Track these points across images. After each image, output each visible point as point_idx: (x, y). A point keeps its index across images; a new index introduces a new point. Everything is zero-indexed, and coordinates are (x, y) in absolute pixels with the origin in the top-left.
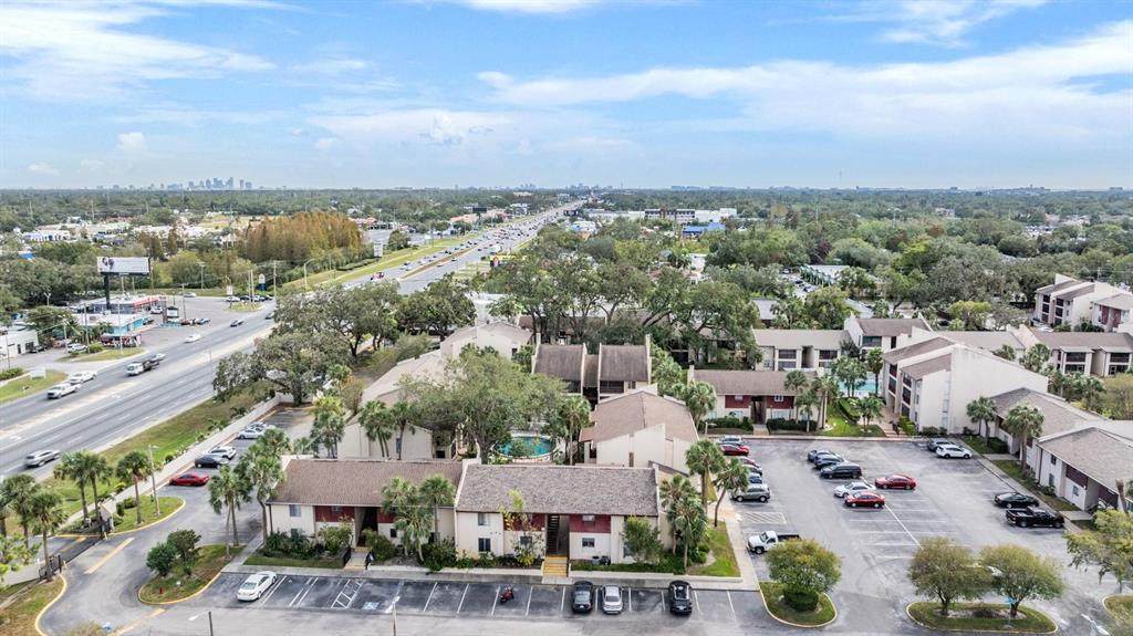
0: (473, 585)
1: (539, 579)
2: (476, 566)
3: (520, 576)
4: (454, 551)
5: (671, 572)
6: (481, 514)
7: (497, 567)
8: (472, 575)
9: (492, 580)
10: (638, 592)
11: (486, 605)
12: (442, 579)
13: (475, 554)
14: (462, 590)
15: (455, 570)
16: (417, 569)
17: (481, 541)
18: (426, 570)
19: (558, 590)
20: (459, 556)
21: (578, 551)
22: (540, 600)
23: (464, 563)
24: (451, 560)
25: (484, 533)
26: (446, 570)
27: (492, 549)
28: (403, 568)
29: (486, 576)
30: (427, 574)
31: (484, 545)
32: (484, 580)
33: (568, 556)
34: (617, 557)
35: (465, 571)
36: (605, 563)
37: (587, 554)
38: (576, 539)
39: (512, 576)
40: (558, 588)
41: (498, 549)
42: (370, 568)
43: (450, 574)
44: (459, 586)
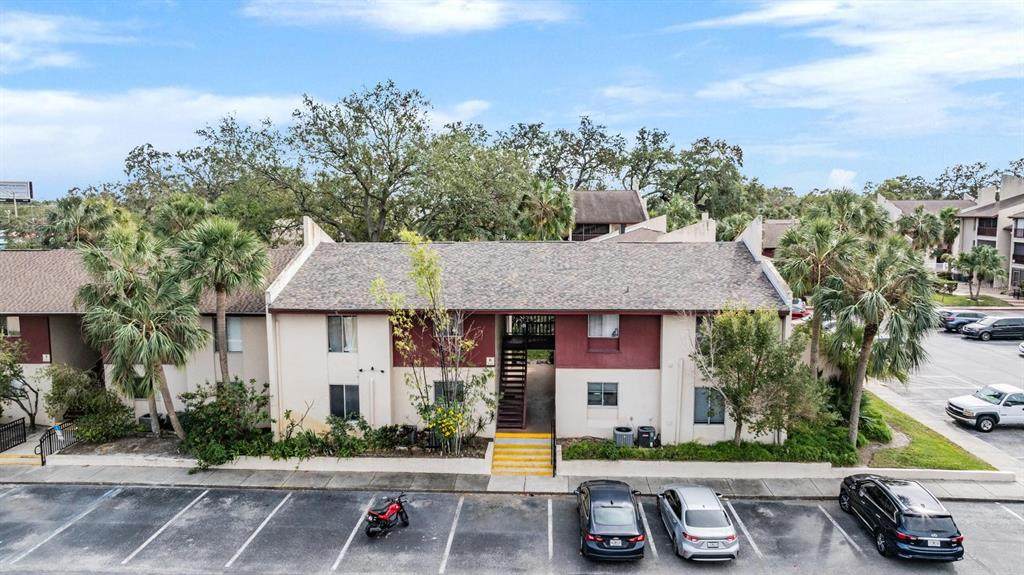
0: (301, 494)
1: (480, 481)
2: (320, 453)
3: (432, 477)
4: (266, 416)
5: (822, 459)
6: (334, 317)
7: (374, 454)
8: (306, 474)
9: (357, 484)
10: (754, 508)
11: (325, 542)
12: (224, 481)
13: (318, 420)
14: (268, 506)
15: (264, 463)
16: (172, 462)
17: (336, 391)
18: (191, 463)
19: (533, 505)
20: (279, 431)
21: (576, 416)
22: (481, 528)
23: (289, 448)
24: (258, 439)
25: (342, 369)
26: (243, 463)
27: (364, 410)
28: (138, 460)
29: (342, 475)
30: (193, 472)
31: (343, 402)
32: (333, 484)
33: (553, 431)
34: (679, 426)
35: (290, 464)
36: (646, 442)
37: (600, 423)
38: (572, 384)
39: (409, 476)
40: (533, 499)
41: (377, 411)
42: (53, 460)
43: (250, 473)
44: (265, 497)
